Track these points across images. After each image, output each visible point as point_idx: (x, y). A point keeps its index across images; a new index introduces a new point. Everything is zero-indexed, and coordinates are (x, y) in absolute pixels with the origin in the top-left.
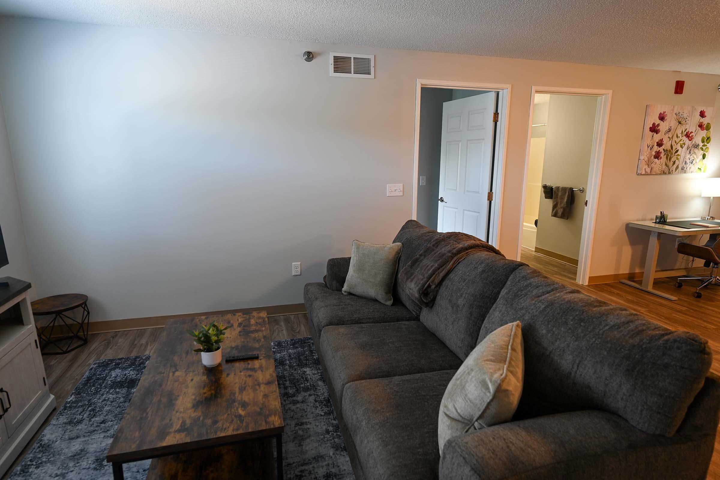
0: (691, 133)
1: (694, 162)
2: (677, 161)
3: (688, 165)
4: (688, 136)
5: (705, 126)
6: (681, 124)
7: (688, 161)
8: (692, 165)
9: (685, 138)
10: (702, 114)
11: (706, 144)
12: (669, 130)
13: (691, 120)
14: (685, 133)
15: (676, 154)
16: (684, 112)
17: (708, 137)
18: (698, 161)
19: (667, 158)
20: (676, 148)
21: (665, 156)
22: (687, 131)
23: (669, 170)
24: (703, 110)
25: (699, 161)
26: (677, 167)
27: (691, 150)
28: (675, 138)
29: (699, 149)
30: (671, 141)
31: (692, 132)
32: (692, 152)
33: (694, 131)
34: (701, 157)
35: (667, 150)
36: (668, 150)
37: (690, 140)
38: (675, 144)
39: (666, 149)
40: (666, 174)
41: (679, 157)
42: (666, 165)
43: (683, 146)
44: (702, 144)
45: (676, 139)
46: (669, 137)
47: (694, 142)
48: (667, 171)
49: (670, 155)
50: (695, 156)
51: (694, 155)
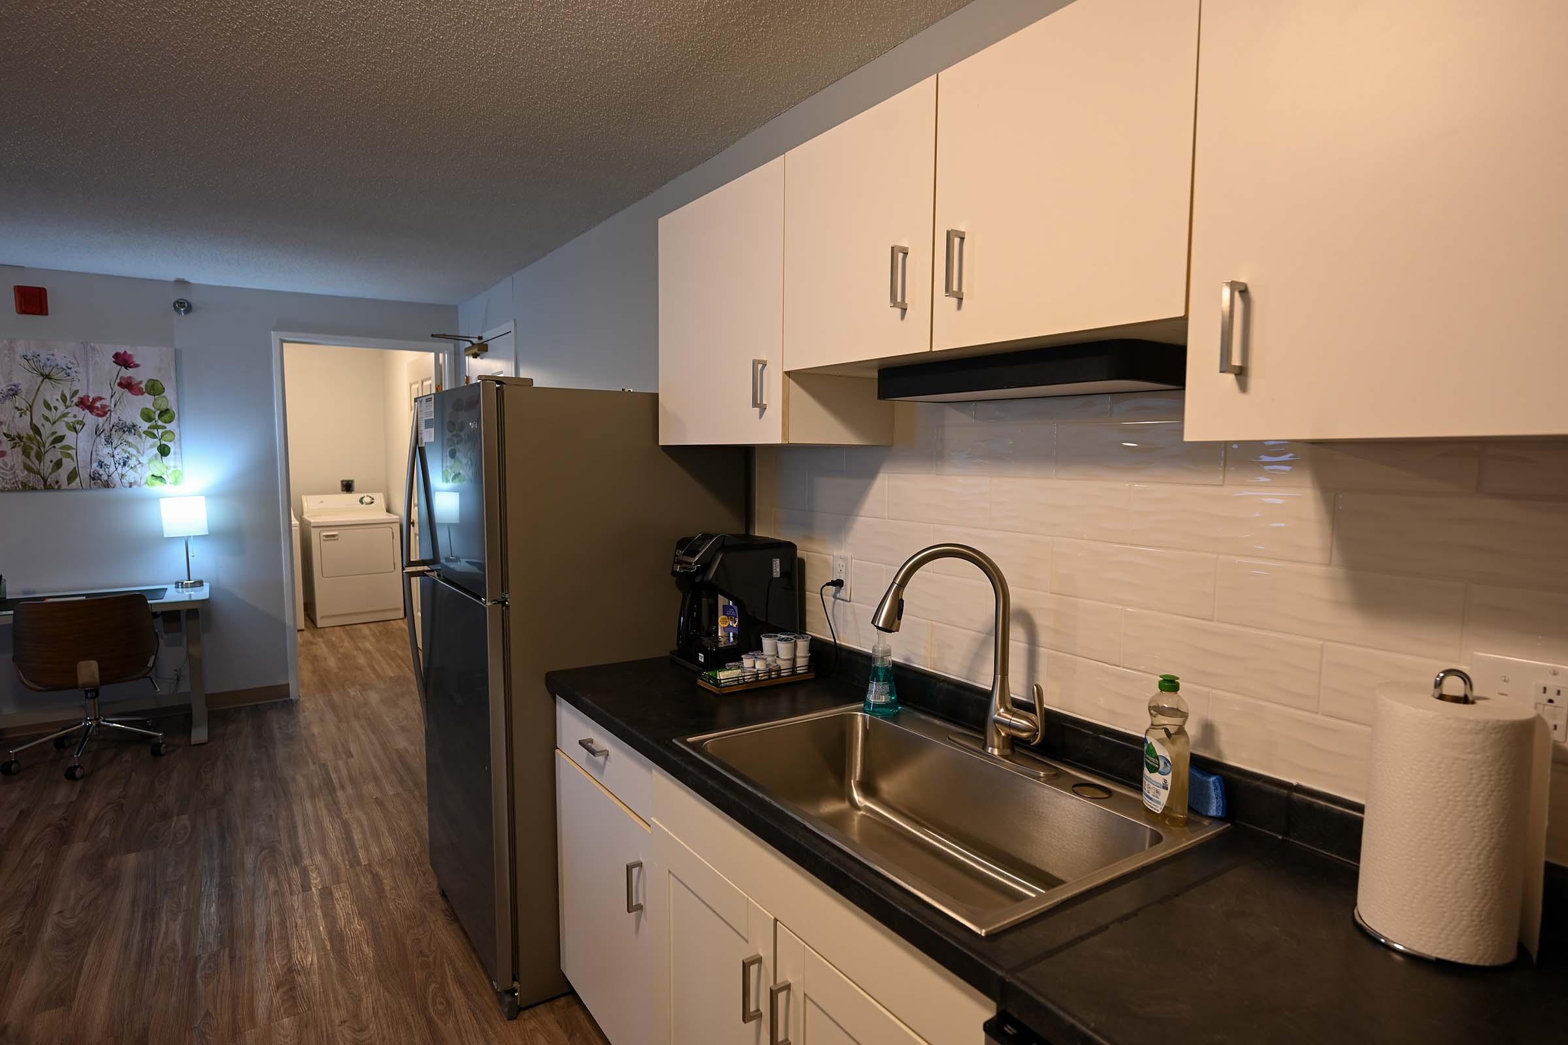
0: (95, 400)
1: (132, 462)
2: (65, 460)
3: (112, 469)
4: (84, 404)
5: (143, 386)
6: (48, 378)
7: (109, 461)
8: (126, 468)
9: (76, 410)
10: (123, 360)
11: (160, 423)
12: (11, 393)
13: (87, 374)
14: (76, 400)
15: (58, 445)
16: (53, 355)
17: (164, 408)
18: (144, 460)
19: (26, 453)
20: (54, 433)
21: (19, 450)
22: (81, 395)
23: (45, 481)
24: (122, 352)
25: (149, 462)
26: (73, 475)
27: (110, 436)
28: (40, 410)
29: (140, 436)
30: (27, 418)
31: (101, 399)
32: (115, 442)
33: (106, 394)
34: (155, 451)
35: (20, 437)
36: (24, 434)
37: (98, 415)
38: (47, 424)
39: (13, 433)
40: (34, 489)
41: (72, 452)
42: (28, 468)
43: (78, 427)
44: (149, 424)
45: (47, 413)
46: (16, 408)
47: (114, 420)
48: (33, 480)
49: (35, 448)
50: (133, 451)
51: (126, 448)
